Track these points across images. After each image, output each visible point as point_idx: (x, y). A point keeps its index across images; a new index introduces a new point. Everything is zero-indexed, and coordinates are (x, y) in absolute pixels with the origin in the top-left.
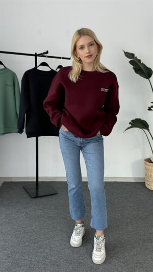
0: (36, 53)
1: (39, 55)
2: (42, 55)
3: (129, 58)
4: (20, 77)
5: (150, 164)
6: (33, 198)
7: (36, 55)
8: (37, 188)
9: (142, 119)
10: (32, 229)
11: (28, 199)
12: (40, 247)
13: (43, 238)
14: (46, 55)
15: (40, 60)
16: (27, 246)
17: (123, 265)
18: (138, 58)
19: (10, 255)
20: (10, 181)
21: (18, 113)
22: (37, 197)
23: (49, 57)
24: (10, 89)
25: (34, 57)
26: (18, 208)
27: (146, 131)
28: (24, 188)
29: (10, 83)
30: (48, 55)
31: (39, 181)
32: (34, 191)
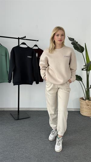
0: (19, 37)
1: (20, 38)
2: (22, 38)
3: (71, 41)
4: (10, 51)
5: (83, 100)
6: (16, 120)
7: (19, 39)
8: (18, 114)
9: (78, 75)
10: (15, 138)
11: (13, 120)
12: (20, 148)
13: (21, 143)
14: (24, 38)
15: (21, 41)
16: (12, 147)
17: (67, 158)
18: (76, 41)
19: (2, 153)
20: (3, 110)
21: (8, 71)
22: (18, 119)
23: (26, 39)
24: (4, 58)
25: (18, 39)
26: (7, 126)
27: (81, 82)
28: (11, 114)
29: (4, 54)
30: (26, 38)
31: (20, 110)
32: (17, 116)
